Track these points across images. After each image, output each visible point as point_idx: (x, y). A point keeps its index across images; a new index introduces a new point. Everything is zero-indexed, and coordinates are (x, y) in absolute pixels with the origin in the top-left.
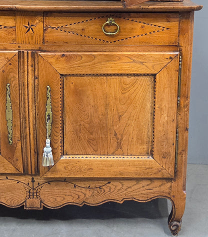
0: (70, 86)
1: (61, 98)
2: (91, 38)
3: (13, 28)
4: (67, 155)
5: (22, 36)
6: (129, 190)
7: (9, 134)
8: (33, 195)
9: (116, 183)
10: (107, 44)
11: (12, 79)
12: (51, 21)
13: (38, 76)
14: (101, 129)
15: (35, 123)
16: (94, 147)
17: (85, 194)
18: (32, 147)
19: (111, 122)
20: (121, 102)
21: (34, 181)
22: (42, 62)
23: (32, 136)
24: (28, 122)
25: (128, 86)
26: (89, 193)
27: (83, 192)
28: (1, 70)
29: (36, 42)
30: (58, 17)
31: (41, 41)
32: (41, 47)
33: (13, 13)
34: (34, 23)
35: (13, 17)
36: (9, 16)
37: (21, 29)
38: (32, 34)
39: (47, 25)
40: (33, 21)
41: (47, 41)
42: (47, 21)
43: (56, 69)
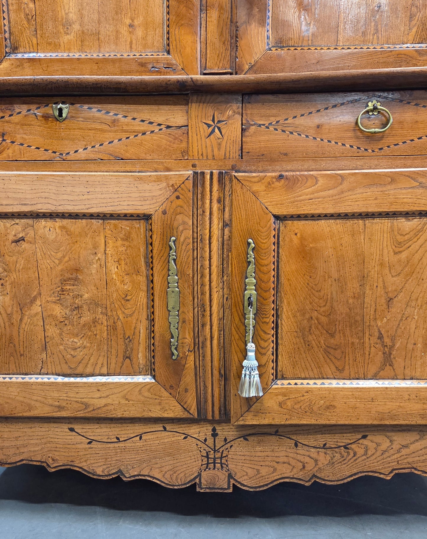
0: (291, 240)
1: (274, 263)
2: (333, 142)
3: (184, 128)
4: (283, 378)
5: (199, 143)
6: (404, 451)
7: (172, 337)
8: (214, 463)
9: (379, 438)
10: (366, 153)
11: (181, 228)
12: (255, 111)
13: (231, 220)
14: (351, 326)
15: (221, 316)
16: (338, 363)
17: (316, 461)
18: (216, 363)
19: (372, 312)
20: (392, 271)
21: (217, 435)
22: (239, 190)
23: (215, 342)
24: (208, 313)
25: (406, 237)
26: (323, 458)
27: (312, 455)
28: (161, 210)
29: (228, 155)
30: (271, 104)
31: (237, 152)
32: (236, 165)
33: (184, 99)
34: (223, 116)
35: (184, 107)
36: (176, 105)
37: (198, 129)
38: (219, 139)
39: (248, 119)
40: (222, 113)
41: (248, 152)
42: (249, 112)
43: (266, 204)
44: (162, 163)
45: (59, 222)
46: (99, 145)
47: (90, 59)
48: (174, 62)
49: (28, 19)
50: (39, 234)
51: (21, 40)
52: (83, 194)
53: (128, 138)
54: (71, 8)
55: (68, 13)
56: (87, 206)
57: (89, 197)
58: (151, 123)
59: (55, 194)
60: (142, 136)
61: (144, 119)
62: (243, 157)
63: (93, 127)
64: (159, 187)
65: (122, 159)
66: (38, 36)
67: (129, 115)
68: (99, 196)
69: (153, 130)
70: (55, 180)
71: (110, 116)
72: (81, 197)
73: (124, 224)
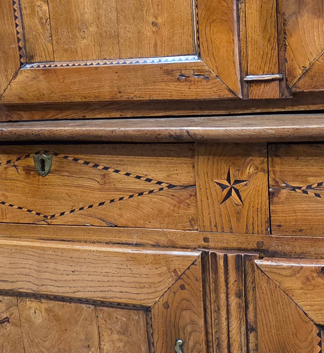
3: (191, 189)
5: (211, 209)
11: (189, 329)
12: (287, 168)
13: (256, 322)
22: (264, 285)
28: (161, 302)
29: (250, 228)
30: (309, 158)
31: (264, 225)
32: (263, 242)
33: (190, 149)
34: (242, 174)
35: (189, 159)
36: (179, 157)
37: (208, 191)
38: (237, 205)
39: (276, 179)
40: (240, 170)
41: (280, 226)
42: (277, 168)
43: (304, 308)
44: (165, 234)
45: (45, 304)
46: (87, 207)
47: (108, 67)
48: (206, 68)
49: (42, 23)
50: (24, 315)
51: (37, 47)
52: (68, 273)
53: (121, 199)
54: (86, 8)
55: (83, 13)
56: (73, 290)
57: (75, 277)
58: (149, 180)
59: (36, 271)
60: (139, 197)
61: (140, 175)
62: (272, 232)
63: (80, 183)
64: (158, 272)
65: (116, 226)
66: (54, 42)
67: (121, 169)
68: (86, 277)
69: (152, 189)
70: (35, 254)
71: (99, 169)
72: (65, 277)
73: (119, 314)
